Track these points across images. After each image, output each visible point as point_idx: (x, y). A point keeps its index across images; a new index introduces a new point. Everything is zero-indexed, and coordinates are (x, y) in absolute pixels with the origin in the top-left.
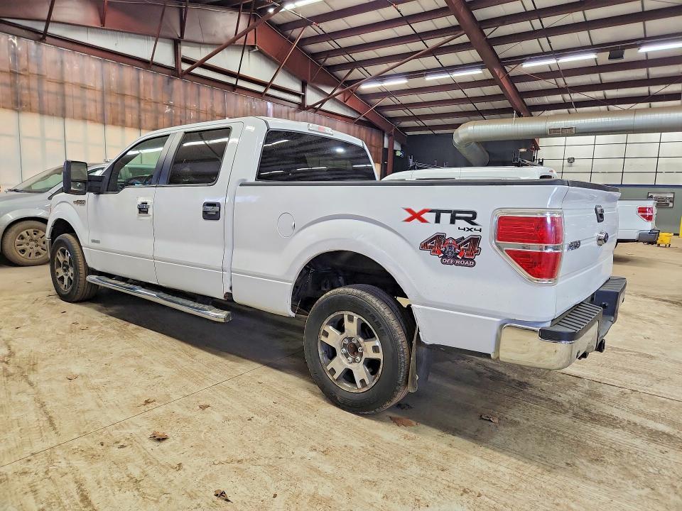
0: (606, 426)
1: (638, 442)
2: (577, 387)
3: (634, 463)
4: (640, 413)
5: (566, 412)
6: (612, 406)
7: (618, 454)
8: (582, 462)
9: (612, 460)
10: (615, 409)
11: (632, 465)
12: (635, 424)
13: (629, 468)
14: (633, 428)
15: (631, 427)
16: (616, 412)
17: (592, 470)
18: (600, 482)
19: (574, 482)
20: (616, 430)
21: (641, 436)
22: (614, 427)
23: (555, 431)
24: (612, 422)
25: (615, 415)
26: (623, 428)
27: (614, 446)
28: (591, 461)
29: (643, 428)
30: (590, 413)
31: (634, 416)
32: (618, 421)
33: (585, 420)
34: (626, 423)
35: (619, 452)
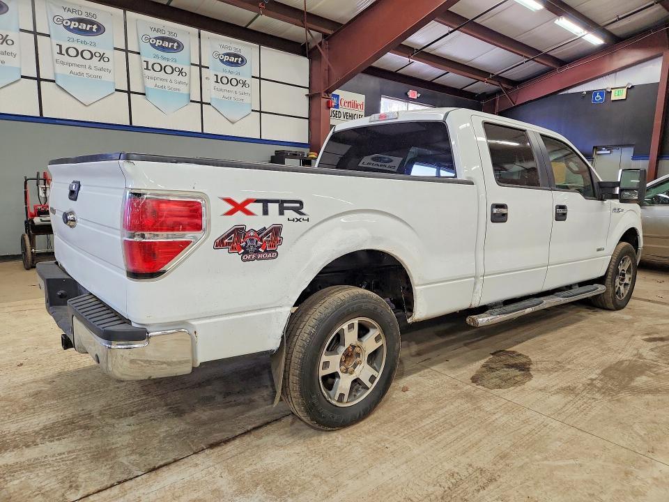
0: (53, 424)
1: (13, 428)
2: (133, 452)
3: (7, 408)
4: (31, 466)
5: (101, 413)
6: (69, 452)
7: (24, 407)
8: (46, 388)
9: (25, 400)
10: (63, 451)
11: (8, 405)
12: (28, 446)
13: (9, 403)
14: (27, 441)
15: (30, 440)
16: (57, 447)
17: (34, 388)
18: (24, 384)
19: (40, 376)
20: (41, 426)
21: (14, 435)
22: (45, 428)
23: (87, 393)
24: (52, 432)
25: (57, 442)
26: (37, 433)
27: (32, 411)
28: (40, 392)
29: (16, 447)
30: (80, 427)
31: (36, 456)
32: (47, 437)
33: (78, 418)
34: (38, 440)
35: (24, 409)
